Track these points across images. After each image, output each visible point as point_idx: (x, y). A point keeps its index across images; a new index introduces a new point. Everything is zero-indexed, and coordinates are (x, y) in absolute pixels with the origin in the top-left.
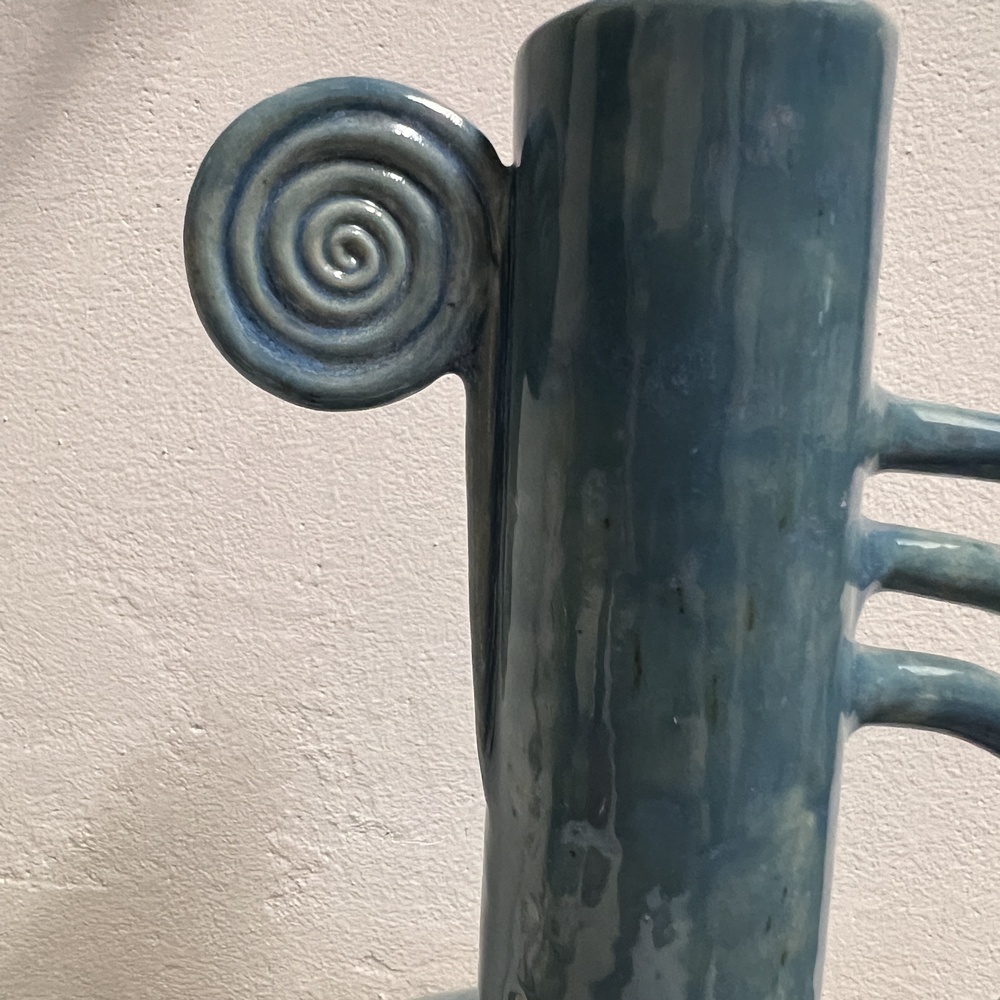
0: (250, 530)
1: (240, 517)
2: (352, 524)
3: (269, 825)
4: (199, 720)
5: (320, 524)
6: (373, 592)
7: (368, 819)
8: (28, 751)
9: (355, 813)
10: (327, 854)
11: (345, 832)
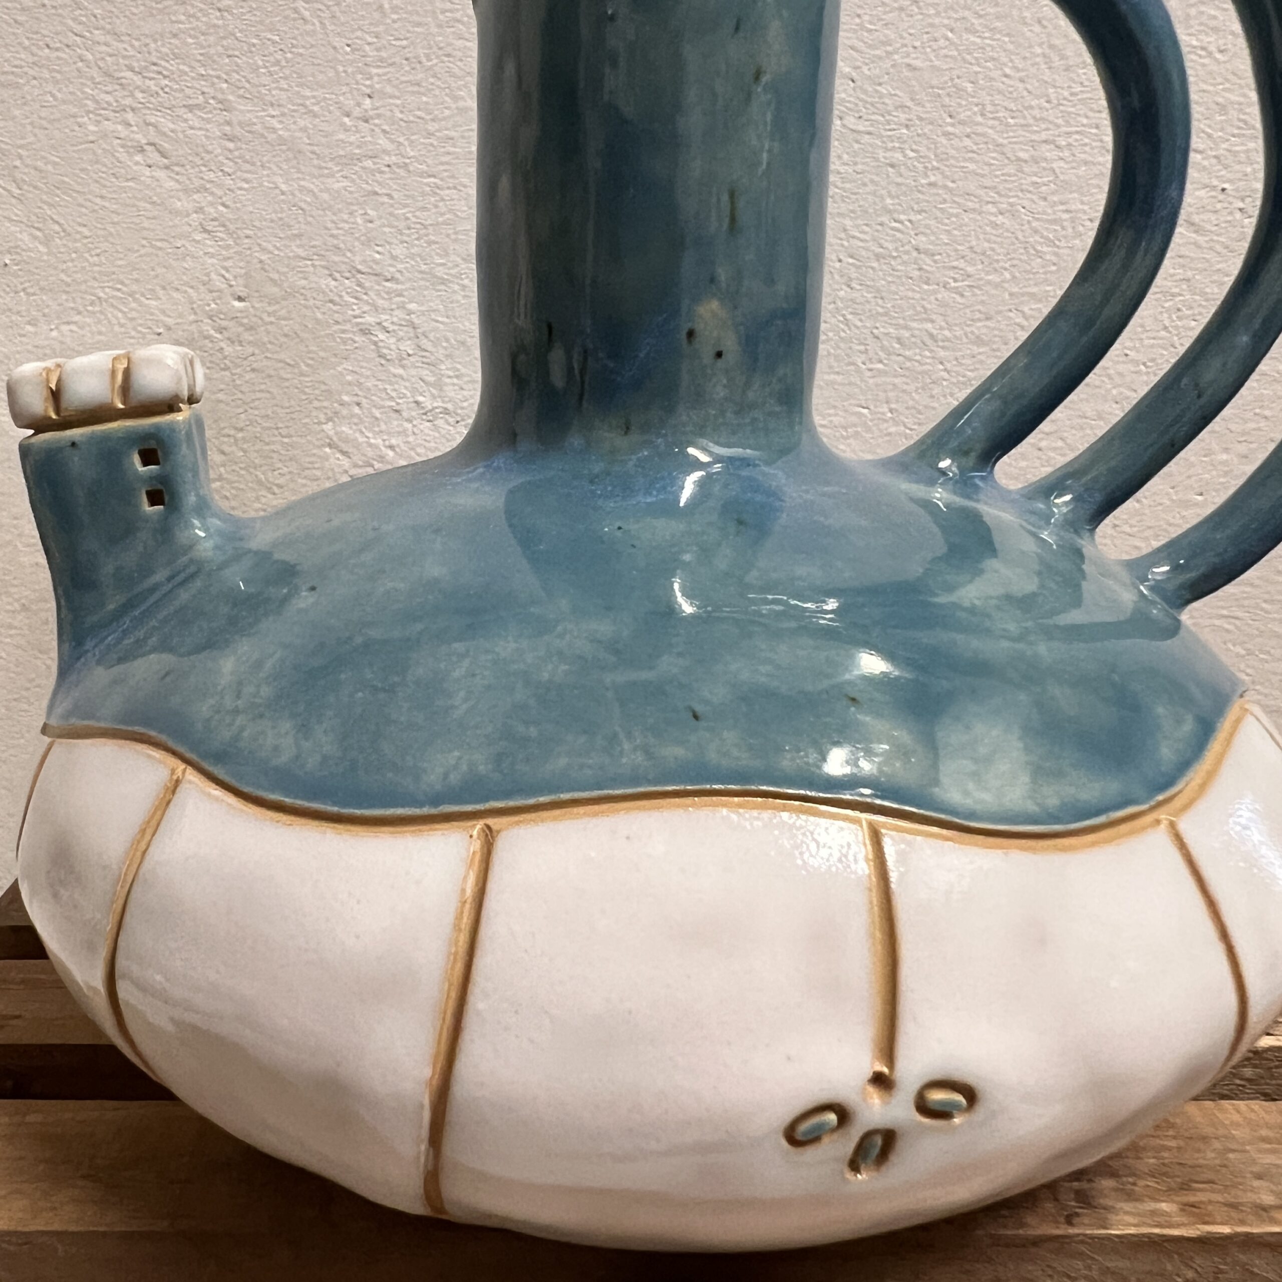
0: (289, 55)
1: (277, 38)
2: (405, 43)
3: (326, 414)
4: (242, 291)
5: (369, 44)
6: (432, 127)
7: (435, 405)
8: (54, 334)
9: (421, 399)
10: (391, 447)
11: (409, 421)
